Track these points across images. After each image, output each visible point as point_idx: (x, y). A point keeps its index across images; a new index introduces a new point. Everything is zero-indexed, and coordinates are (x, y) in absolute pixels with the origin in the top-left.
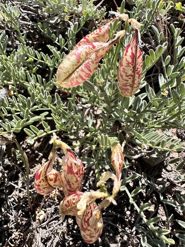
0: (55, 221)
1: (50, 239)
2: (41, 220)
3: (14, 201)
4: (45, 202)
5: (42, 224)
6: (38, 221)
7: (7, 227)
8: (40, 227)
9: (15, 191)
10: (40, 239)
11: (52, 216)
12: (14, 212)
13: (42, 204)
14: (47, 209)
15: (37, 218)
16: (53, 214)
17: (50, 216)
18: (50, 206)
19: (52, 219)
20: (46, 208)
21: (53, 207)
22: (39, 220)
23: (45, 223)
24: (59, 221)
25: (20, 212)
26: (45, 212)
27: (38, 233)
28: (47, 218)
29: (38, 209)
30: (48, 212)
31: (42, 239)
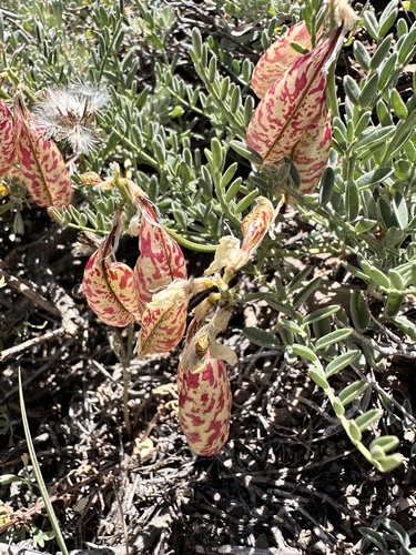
0: (171, 470)
1: (152, 504)
2: (142, 456)
3: (98, 404)
4: (159, 423)
5: (143, 468)
6: (135, 457)
7: (74, 450)
8: (137, 472)
9: (103, 385)
10: (132, 495)
11: (166, 457)
12: (92, 425)
13: (152, 425)
14: (161, 439)
15: (136, 451)
16: (172, 452)
17: (162, 455)
18: (167, 434)
19: (165, 462)
20: (158, 437)
21: (174, 436)
22: (139, 456)
23: (150, 467)
24: (180, 470)
25: (104, 428)
26: (155, 444)
27: (131, 482)
28: (157, 458)
29: (141, 435)
30: (160, 444)
31: (135, 498)
